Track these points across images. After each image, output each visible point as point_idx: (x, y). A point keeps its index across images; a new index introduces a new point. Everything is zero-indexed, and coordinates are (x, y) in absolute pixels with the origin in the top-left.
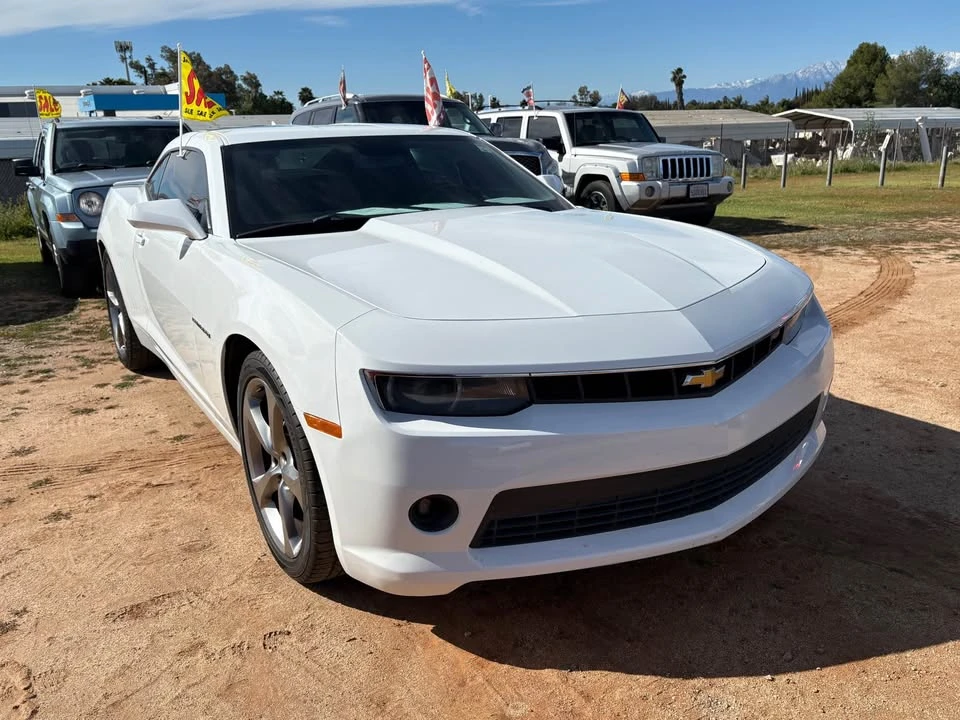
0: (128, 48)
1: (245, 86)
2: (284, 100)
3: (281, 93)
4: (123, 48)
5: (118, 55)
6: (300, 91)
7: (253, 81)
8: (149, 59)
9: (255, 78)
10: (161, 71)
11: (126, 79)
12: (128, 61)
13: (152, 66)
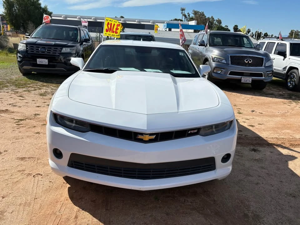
0: (184, 10)
1: (216, 23)
2: (228, 28)
3: (227, 26)
4: (183, 10)
5: (181, 12)
6: (234, 26)
7: (219, 22)
8: (188, 13)
9: (220, 21)
10: (191, 17)
11: (181, 19)
12: (183, 13)
13: (189, 16)
